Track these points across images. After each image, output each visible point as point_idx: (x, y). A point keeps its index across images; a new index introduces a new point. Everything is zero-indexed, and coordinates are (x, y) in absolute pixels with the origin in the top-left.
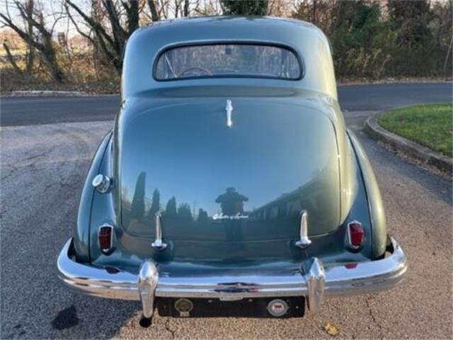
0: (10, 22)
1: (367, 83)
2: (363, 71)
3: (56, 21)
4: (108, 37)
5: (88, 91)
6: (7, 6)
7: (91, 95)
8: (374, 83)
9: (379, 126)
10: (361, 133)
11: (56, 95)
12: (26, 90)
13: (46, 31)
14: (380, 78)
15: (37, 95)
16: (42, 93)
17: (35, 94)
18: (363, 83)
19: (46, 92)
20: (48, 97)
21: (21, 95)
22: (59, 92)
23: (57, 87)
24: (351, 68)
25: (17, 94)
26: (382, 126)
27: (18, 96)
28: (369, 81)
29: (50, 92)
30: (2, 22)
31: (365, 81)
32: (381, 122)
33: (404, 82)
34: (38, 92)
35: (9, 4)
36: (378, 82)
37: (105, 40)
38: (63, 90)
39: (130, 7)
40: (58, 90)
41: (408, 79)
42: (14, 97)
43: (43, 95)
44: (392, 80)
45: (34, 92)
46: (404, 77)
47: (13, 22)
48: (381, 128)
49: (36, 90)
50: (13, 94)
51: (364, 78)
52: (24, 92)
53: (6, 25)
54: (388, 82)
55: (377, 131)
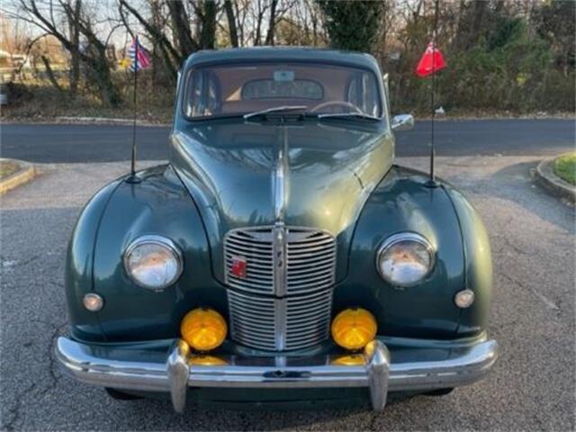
0: (53, 29)
1: (511, 118)
2: (507, 102)
3: (113, 30)
4: (173, 52)
5: (150, 120)
6: (51, 10)
7: (155, 125)
8: (521, 118)
9: (559, 179)
10: (533, 186)
11: (112, 124)
12: (74, 115)
13: (99, 42)
14: (528, 111)
15: (87, 123)
16: (94, 120)
17: (86, 121)
18: (506, 118)
19: (99, 119)
20: (102, 126)
21: (68, 123)
22: (115, 120)
23: (112, 113)
24: (491, 98)
25: (63, 120)
26: (562, 178)
27: (64, 123)
28: (514, 116)
29: (105, 119)
30: (46, 30)
31: (508, 115)
32: (559, 173)
33: (560, 118)
34: (89, 119)
35: (54, 8)
36: (525, 117)
37: (170, 55)
38: (120, 118)
39: (204, 14)
40: (115, 117)
41: (564, 115)
42: (58, 125)
43: (95, 123)
44: (543, 115)
45: (84, 118)
46: (559, 112)
47: (58, 30)
48: (562, 181)
49: (87, 116)
50: (58, 120)
51: (507, 112)
52: (71, 118)
53: (50, 33)
54: (538, 118)
55: (559, 184)
